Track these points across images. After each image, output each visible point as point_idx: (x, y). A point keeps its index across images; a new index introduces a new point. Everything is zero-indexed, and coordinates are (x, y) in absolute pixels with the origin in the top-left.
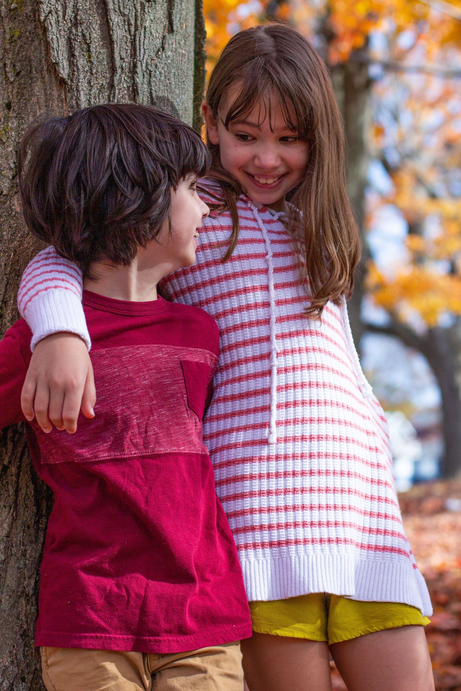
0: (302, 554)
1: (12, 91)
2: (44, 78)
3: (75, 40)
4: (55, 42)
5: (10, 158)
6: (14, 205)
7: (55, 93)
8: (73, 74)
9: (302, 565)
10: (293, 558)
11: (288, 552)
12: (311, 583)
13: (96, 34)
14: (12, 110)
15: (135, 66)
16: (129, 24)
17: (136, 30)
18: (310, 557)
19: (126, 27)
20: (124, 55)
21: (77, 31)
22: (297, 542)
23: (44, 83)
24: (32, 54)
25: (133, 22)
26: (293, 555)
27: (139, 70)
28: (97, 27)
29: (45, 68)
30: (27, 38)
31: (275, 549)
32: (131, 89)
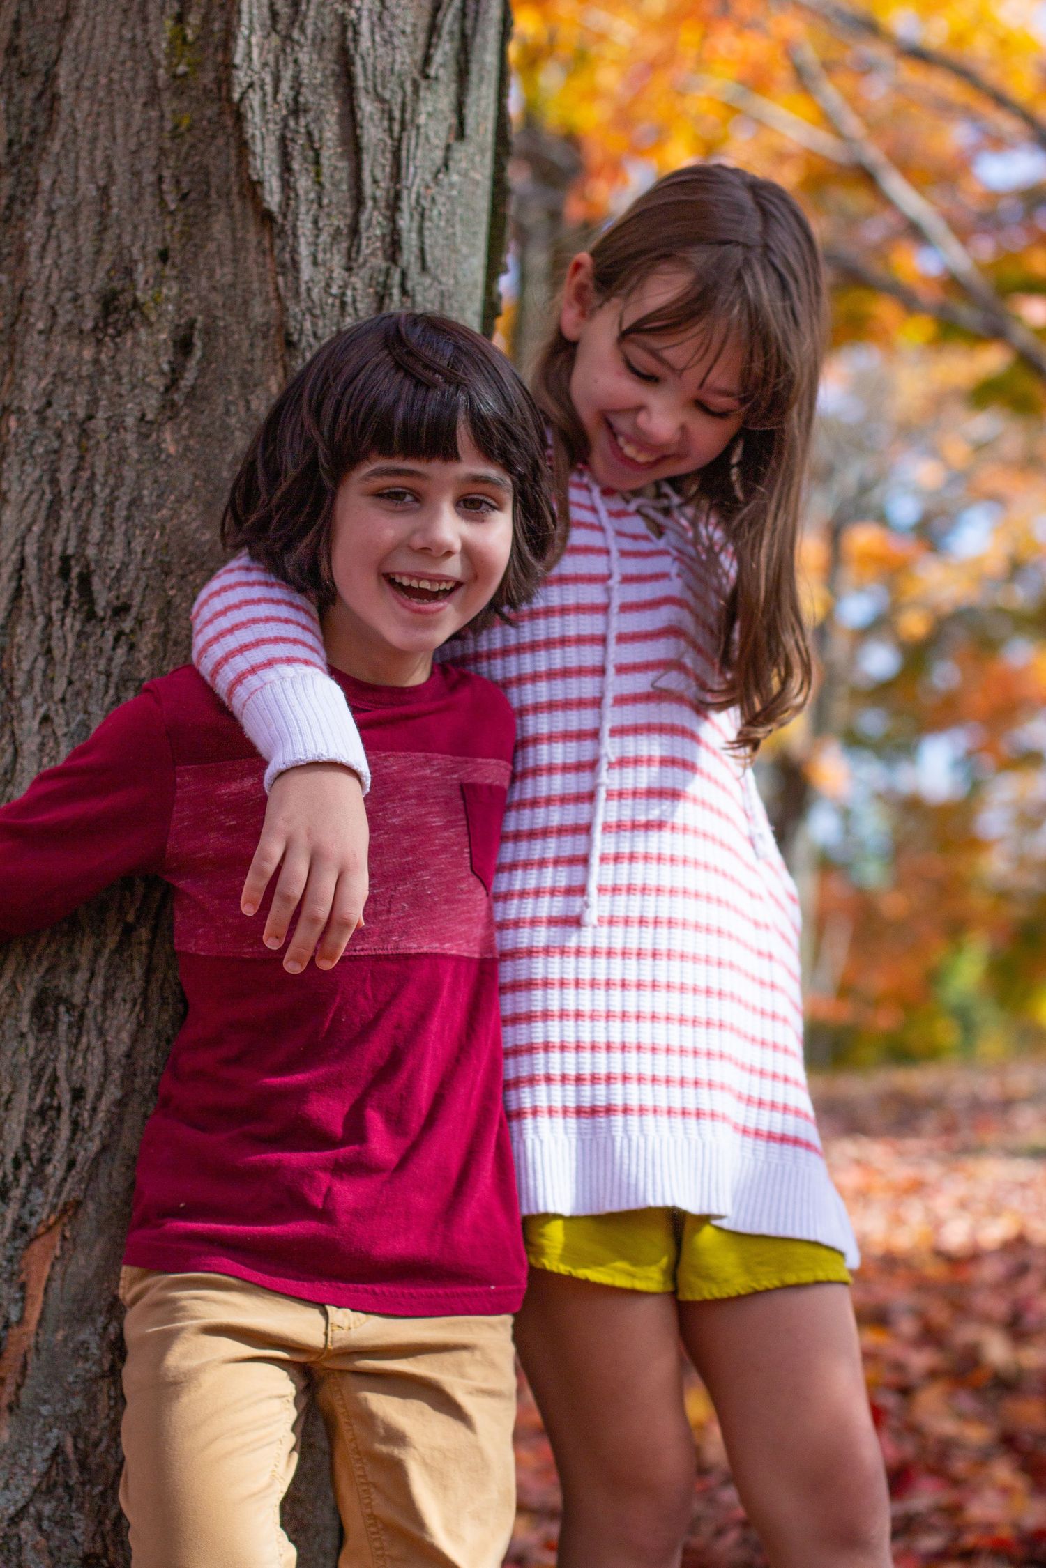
0: (635, 1133)
1: (172, 229)
2: (231, 207)
3: (293, 140)
4: (258, 142)
5: (162, 352)
6: (164, 441)
7: (252, 238)
8: (288, 205)
9: (634, 1154)
10: (618, 1139)
11: (609, 1128)
12: (650, 1187)
13: (330, 132)
14: (169, 263)
15: (398, 196)
16: (391, 119)
17: (403, 129)
18: (650, 1139)
19: (386, 123)
20: (379, 175)
21: (297, 123)
22: (626, 1110)
23: (231, 216)
24: (211, 161)
25: (397, 114)
26: (618, 1133)
27: (404, 205)
28: (332, 119)
29: (235, 189)
30: (204, 131)
31: (586, 1122)
32: (388, 239)
